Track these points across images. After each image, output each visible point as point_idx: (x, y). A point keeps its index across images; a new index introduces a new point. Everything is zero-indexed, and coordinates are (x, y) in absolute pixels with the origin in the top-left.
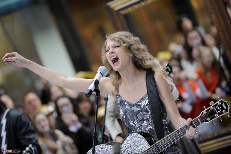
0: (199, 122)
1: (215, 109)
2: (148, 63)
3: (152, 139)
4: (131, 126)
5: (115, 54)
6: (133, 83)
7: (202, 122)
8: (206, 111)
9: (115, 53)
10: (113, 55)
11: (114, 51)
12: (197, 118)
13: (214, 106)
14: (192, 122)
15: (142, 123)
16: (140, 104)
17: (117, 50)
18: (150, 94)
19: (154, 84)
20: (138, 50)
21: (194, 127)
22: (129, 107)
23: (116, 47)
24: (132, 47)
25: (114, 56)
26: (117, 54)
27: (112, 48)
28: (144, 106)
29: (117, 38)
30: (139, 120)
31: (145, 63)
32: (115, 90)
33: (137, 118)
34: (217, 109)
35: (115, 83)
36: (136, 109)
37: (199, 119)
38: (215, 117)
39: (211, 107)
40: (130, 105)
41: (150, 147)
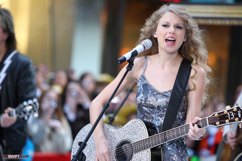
0: (207, 124)
1: (228, 114)
7: (209, 124)
8: (219, 114)
13: (228, 111)
37: (209, 119)
38: (226, 123)
39: (225, 111)
41: (148, 137)
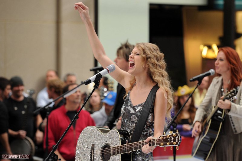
0: (154, 143)
1: (170, 138)
2: (157, 78)
3: (127, 140)
4: (125, 122)
5: (133, 60)
6: (141, 89)
8: (163, 137)
9: (134, 58)
10: (132, 59)
11: (134, 56)
12: (154, 139)
13: (170, 136)
14: (151, 140)
15: (132, 124)
16: (136, 108)
17: (136, 57)
18: (147, 104)
19: (153, 98)
20: (153, 64)
21: (150, 145)
22: (129, 107)
23: (137, 54)
24: (149, 60)
25: (132, 61)
26: (134, 60)
27: (134, 54)
28: (138, 111)
29: (140, 47)
30: (131, 121)
31: (154, 77)
32: (129, 88)
33: (130, 118)
34: (171, 138)
35: (132, 83)
36: (132, 111)
37: (156, 140)
38: (167, 145)
39: (168, 136)
40: (131, 106)
41: (121, 145)
